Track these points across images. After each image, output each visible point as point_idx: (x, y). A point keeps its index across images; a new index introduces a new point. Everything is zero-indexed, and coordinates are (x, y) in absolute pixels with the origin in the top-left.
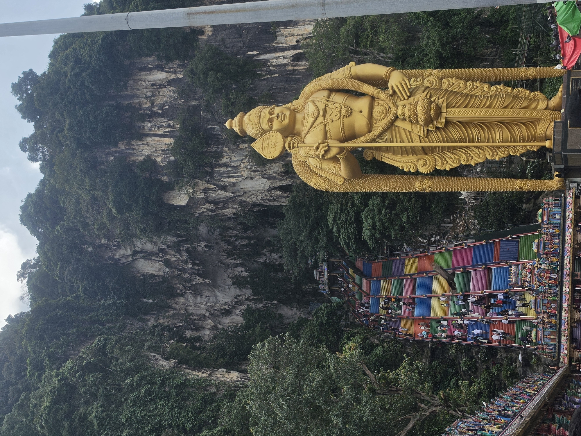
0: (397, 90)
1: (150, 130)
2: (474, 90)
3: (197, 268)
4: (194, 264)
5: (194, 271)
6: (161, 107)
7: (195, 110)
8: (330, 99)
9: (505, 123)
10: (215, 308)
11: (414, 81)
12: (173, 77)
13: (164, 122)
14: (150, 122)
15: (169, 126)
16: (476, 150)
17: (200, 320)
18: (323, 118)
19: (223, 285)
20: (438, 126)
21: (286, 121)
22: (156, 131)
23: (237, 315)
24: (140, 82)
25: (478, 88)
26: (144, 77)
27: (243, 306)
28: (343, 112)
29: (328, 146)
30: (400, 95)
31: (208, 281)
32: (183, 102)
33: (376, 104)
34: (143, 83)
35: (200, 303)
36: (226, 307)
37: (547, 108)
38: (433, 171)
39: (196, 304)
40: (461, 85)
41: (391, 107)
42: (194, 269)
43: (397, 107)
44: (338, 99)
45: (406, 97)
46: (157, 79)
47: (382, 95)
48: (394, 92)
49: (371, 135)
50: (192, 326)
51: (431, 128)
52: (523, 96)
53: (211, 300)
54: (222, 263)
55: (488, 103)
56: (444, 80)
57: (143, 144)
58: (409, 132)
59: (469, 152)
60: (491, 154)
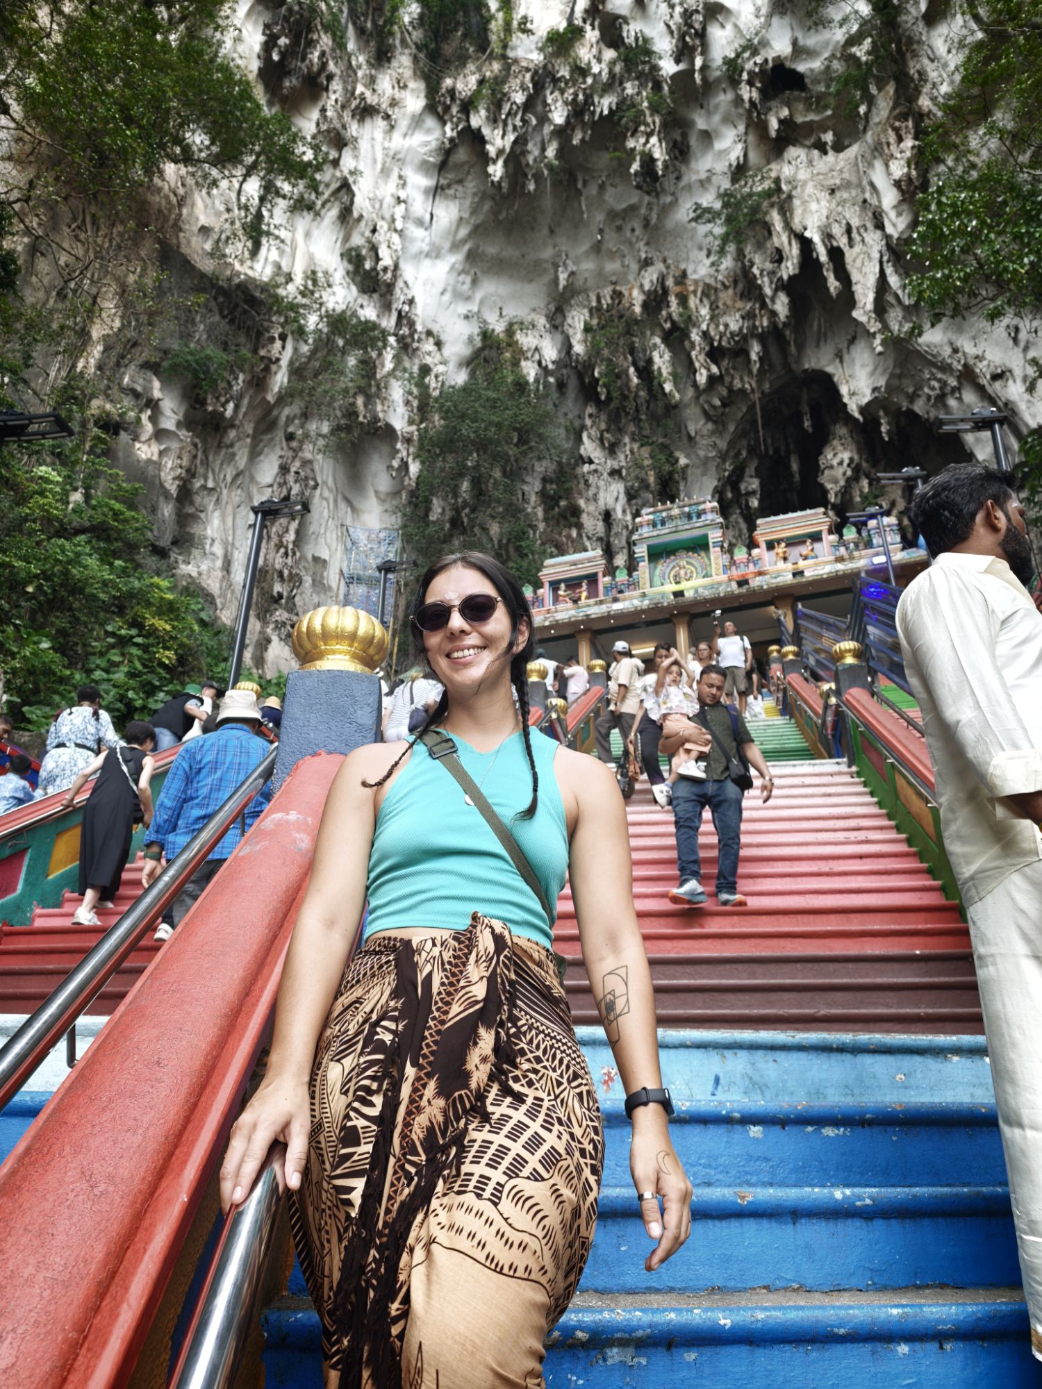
53: (420, 233)
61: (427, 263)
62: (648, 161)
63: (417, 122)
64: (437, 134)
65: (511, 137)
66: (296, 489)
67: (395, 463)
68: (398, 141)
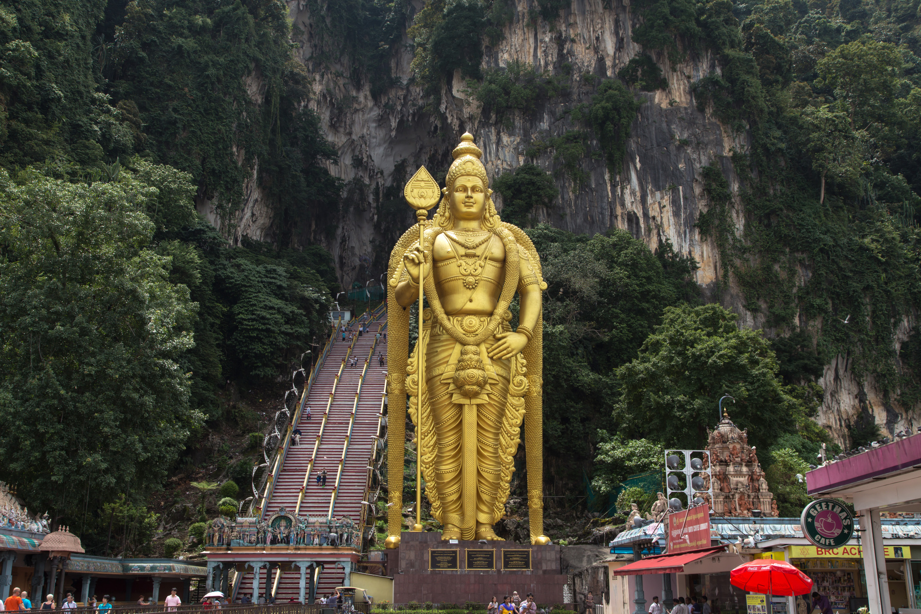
0: (500, 342)
1: (542, 41)
2: (510, 437)
3: (410, 119)
4: (414, 115)
5: (407, 115)
6: (571, 53)
7: (565, 94)
8: (488, 261)
9: (460, 475)
10: (363, 146)
11: (522, 364)
12: (609, 63)
13: (552, 58)
14: (551, 40)
15: (546, 64)
16: (432, 443)
17: (345, 128)
18: (464, 254)
19: (394, 153)
20: (454, 396)
21: (464, 209)
22: (541, 48)
23: (356, 174)
24: (599, 21)
25: (512, 442)
26: (607, 26)
27: (368, 180)
28: (471, 279)
29: (419, 263)
30: (493, 347)
31: (393, 134)
32: (576, 80)
33: (482, 319)
34: (600, 26)
35: (368, 129)
36: (365, 159)
37: (478, 524)
38: (407, 394)
39: (366, 121)
40: (515, 420)
41: (477, 337)
42: (409, 116)
43: (478, 345)
44: (490, 271)
45: (490, 355)
46: (607, 43)
47: (493, 324)
48: (499, 339)
49: (442, 316)
50: (335, 119)
51: (452, 387)
52: (499, 495)
53: (374, 140)
54: (421, 149)
55: (486, 454)
56: (523, 399)
57: (524, 33)
58: (448, 361)
59: (430, 435)
60: (426, 461)
61: (377, 148)
62: (436, 127)
63: (371, 109)
64: (377, 112)
65: (397, 120)
66: (346, 234)
67: (371, 215)
68: (366, 116)
